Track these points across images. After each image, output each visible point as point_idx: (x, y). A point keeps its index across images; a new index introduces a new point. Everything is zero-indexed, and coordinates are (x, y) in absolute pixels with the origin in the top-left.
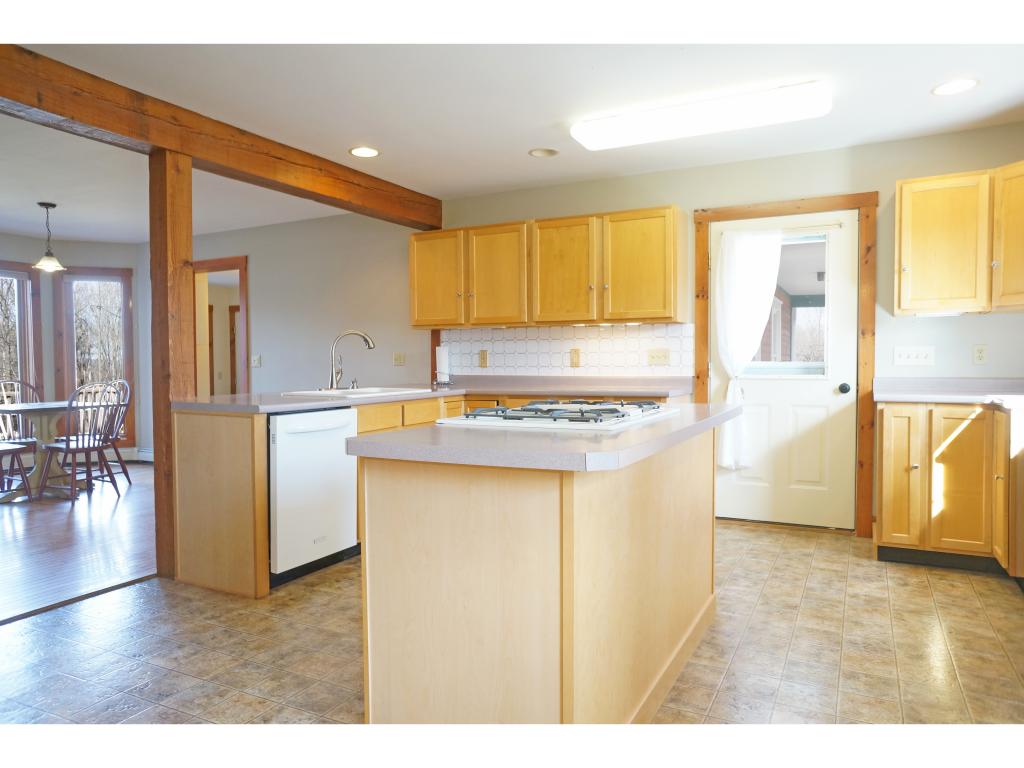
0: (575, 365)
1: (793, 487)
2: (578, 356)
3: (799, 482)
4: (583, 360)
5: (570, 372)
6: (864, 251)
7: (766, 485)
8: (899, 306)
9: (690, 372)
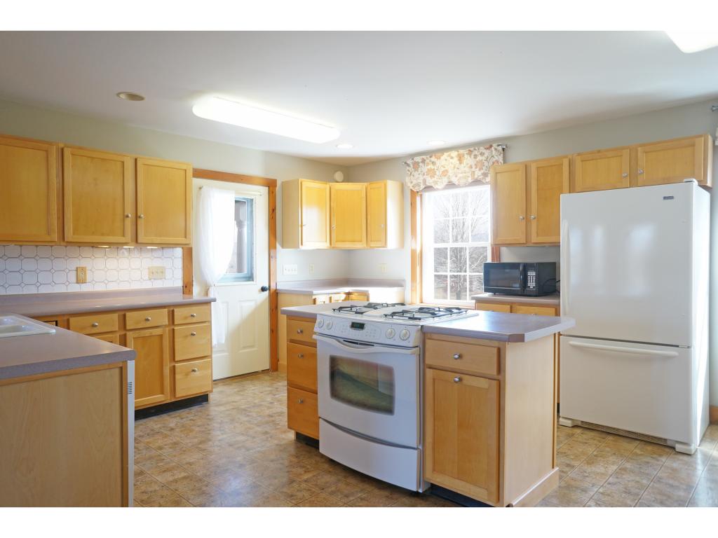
0: (79, 281)
1: (241, 351)
2: (85, 274)
3: (244, 348)
4: (89, 277)
5: (75, 288)
6: (271, 211)
7: (226, 354)
8: (302, 244)
9: (179, 284)
